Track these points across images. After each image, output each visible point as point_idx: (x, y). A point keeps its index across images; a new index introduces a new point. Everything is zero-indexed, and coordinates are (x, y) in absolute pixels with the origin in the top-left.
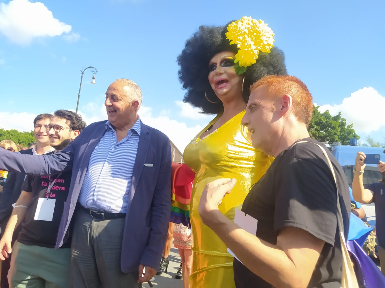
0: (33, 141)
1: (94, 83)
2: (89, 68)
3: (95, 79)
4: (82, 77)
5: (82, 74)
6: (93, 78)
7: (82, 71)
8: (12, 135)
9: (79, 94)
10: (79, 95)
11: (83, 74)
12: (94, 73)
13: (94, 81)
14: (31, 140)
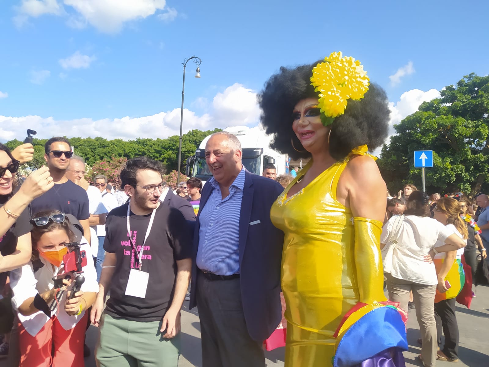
0: (140, 150)
1: (199, 77)
2: (192, 58)
3: (199, 71)
4: (184, 71)
5: (184, 67)
6: (197, 71)
7: (184, 63)
8: (117, 146)
9: (183, 92)
10: (182, 94)
11: (186, 67)
12: (198, 64)
13: (198, 75)
14: (138, 149)
